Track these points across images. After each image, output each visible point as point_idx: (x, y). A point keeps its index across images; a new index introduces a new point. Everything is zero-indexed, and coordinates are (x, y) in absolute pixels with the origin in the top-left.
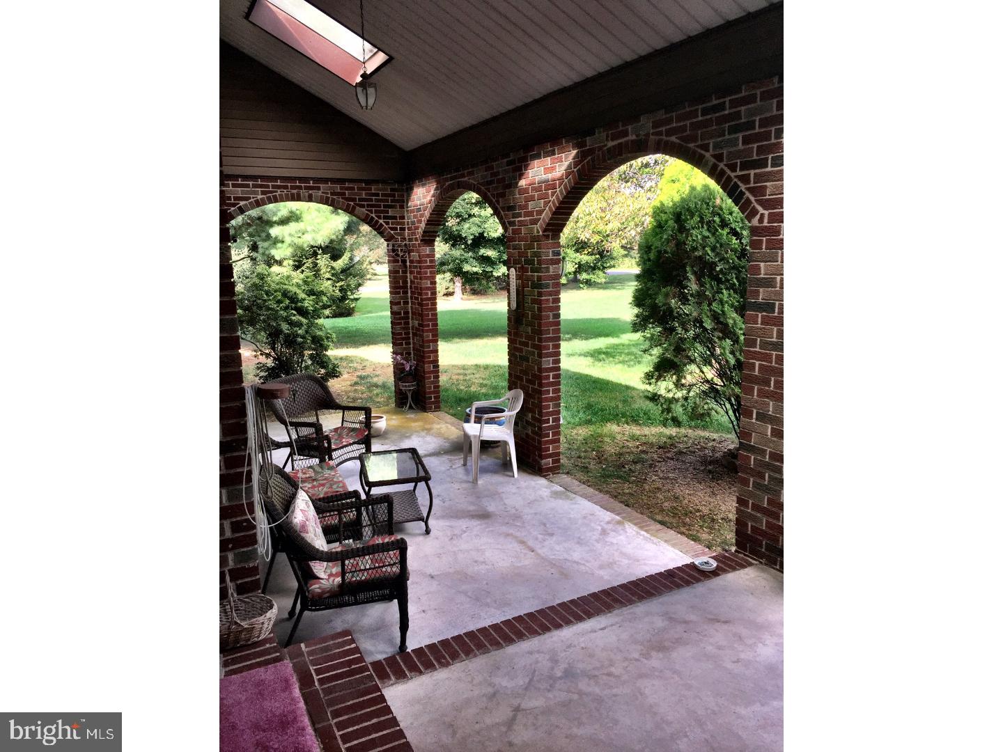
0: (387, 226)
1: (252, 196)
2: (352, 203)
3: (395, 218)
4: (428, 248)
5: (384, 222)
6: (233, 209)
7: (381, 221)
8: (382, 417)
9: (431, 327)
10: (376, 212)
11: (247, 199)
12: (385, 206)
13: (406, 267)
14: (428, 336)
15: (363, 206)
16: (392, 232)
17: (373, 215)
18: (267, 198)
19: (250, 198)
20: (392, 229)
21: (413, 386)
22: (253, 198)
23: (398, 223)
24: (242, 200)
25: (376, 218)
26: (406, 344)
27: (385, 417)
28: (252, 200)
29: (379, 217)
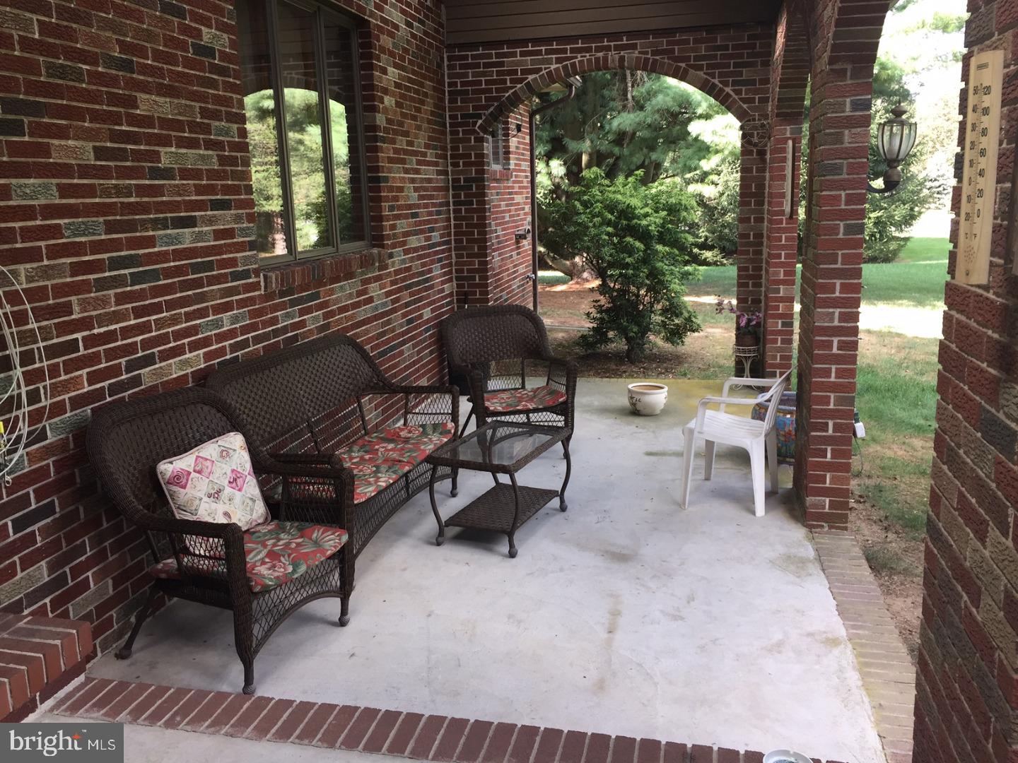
0: (736, 97)
1: (543, 67)
2: (683, 65)
3: (753, 82)
4: (788, 127)
5: (733, 91)
6: (519, 86)
7: (728, 90)
8: (662, 388)
9: (783, 260)
10: (721, 75)
11: (537, 71)
12: (736, 65)
13: (764, 161)
14: (778, 273)
15: (700, 68)
16: (745, 106)
17: (716, 81)
18: (563, 67)
19: (540, 69)
20: (745, 101)
21: (750, 351)
22: (546, 68)
23: (756, 92)
24: (531, 74)
25: (721, 86)
26: (755, 285)
27: (666, 389)
28: (544, 72)
29: (726, 83)
